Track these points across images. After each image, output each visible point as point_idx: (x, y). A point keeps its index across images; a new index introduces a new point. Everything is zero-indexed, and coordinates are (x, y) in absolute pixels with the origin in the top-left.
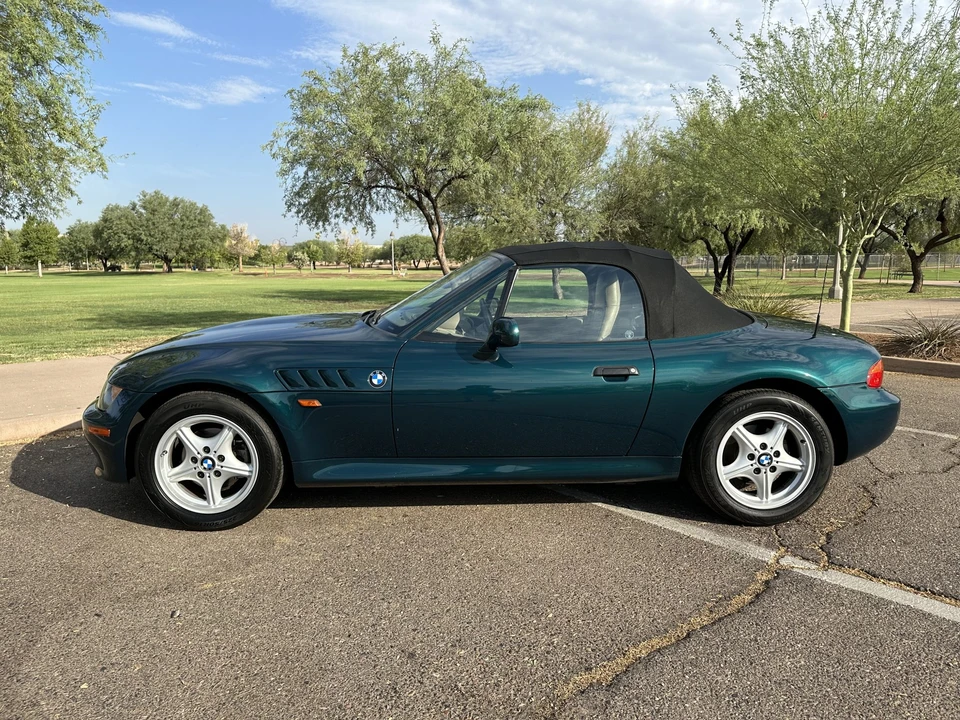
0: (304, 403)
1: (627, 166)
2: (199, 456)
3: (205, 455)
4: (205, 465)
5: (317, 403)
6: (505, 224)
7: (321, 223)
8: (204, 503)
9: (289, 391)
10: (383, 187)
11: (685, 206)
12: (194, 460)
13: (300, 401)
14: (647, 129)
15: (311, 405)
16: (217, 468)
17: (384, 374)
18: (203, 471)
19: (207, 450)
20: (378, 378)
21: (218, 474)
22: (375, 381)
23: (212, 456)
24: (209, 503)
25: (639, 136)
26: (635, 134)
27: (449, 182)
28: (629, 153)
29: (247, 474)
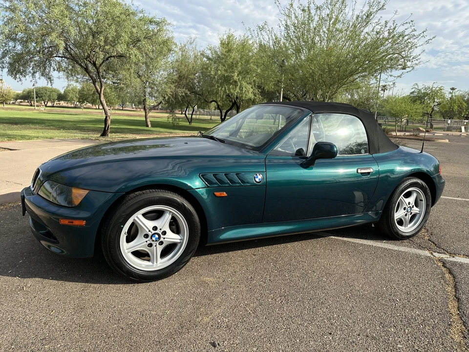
0: (217, 194)
1: (183, 61)
2: (150, 233)
3: (154, 232)
4: (154, 239)
5: (225, 194)
6: (123, 86)
7: (18, 76)
8: (150, 263)
9: (208, 187)
10: (59, 57)
11: (222, 85)
12: (146, 236)
13: (216, 193)
14: (191, 43)
15: (222, 195)
16: (162, 239)
17: (261, 176)
18: (152, 242)
19: (155, 228)
20: (259, 178)
21: (161, 243)
22: (257, 180)
23: (158, 232)
24: (153, 263)
25: (187, 47)
26: (185, 46)
27: (107, 59)
28: (182, 55)
29: (179, 241)
